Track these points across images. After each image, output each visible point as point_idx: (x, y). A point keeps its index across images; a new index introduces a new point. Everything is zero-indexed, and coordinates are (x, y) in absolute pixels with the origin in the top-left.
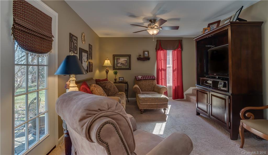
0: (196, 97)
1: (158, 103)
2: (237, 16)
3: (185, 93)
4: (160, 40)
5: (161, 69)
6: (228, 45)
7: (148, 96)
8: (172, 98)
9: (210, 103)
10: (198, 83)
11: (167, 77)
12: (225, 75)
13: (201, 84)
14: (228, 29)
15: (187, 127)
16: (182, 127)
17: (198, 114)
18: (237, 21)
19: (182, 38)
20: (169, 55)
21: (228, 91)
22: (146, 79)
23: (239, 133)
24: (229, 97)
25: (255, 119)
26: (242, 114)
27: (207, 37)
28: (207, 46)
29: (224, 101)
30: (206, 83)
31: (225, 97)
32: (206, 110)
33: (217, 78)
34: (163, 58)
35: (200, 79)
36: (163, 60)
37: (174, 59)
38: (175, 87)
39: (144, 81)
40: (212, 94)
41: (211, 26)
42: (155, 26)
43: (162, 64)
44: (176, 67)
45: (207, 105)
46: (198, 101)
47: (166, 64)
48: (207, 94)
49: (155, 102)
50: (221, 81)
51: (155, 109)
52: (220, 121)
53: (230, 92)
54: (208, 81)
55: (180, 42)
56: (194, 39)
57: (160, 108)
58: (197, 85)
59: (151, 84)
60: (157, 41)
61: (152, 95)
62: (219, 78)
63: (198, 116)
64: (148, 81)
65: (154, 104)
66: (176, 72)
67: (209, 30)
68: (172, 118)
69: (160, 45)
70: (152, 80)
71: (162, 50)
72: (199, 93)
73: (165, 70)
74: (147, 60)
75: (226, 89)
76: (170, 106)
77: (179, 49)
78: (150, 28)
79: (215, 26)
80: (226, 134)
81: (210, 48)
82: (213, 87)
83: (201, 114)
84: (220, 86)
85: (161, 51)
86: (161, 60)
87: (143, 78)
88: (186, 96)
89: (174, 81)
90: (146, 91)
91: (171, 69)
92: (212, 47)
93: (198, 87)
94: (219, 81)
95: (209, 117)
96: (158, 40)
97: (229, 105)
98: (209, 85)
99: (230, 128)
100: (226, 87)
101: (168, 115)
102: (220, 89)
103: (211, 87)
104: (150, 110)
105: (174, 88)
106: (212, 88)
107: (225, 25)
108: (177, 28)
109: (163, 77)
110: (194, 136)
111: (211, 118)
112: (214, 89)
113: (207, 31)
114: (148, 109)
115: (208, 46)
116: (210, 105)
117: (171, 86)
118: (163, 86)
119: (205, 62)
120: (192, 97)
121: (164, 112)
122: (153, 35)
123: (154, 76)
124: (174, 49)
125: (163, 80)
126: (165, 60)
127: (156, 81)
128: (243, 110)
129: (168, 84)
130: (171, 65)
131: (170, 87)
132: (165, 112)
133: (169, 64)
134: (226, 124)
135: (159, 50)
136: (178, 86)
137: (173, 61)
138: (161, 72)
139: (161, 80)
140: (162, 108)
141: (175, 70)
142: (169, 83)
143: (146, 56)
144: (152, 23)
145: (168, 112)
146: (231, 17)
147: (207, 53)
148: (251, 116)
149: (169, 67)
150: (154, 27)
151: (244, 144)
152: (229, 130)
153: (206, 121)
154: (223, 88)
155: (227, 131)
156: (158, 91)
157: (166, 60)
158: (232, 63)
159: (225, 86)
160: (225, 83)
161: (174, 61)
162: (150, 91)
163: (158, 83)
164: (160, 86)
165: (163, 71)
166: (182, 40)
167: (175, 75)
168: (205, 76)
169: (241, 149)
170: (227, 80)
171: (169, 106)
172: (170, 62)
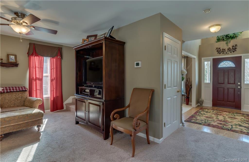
0: (75, 106)
1: (28, 120)
2: (109, 34)
3: (64, 103)
4: (34, 44)
5: (35, 78)
6: (102, 57)
7: (13, 114)
8: (50, 110)
9: (88, 111)
10: (77, 93)
11: (43, 87)
12: (100, 84)
13: (79, 93)
14: (102, 43)
15: (65, 141)
16: (59, 143)
17: (77, 123)
18: (109, 37)
19: (62, 46)
20: (46, 62)
21: (102, 98)
22: (11, 92)
23: (110, 132)
24: (103, 103)
25: (120, 118)
26: (112, 117)
27: (86, 47)
28: (85, 57)
29: (99, 107)
30: (85, 91)
31: (100, 103)
32: (84, 118)
33: (94, 86)
34: (38, 65)
35: (79, 88)
36: (38, 68)
37: (53, 68)
38: (54, 97)
39: (7, 94)
40: (90, 102)
41: (89, 38)
42: (23, 22)
43: (37, 72)
44: (54, 76)
45: (85, 113)
46: (77, 110)
47: (42, 72)
48: (85, 102)
49: (24, 121)
50: (97, 89)
51: (25, 129)
52: (96, 125)
53: (104, 99)
54: (86, 90)
55: (60, 50)
56: (74, 48)
57: (31, 126)
58: (76, 94)
59: (19, 97)
60: (30, 44)
61: (20, 112)
62: (95, 87)
63: (77, 125)
64: (14, 94)
65: (22, 122)
66: (54, 82)
67: (88, 41)
68: (48, 134)
69: (34, 49)
70: (21, 92)
71: (37, 55)
72: (78, 102)
73: (41, 80)
74: (12, 66)
75: (100, 96)
76: (47, 120)
77: (58, 57)
78: (15, 22)
79: (93, 39)
80: (100, 136)
81: (88, 58)
82: (90, 95)
83: (80, 123)
84: (96, 94)
85: (36, 57)
86: (35, 67)
87: (5, 91)
88: (65, 106)
89: (52, 92)
90: (10, 107)
91: (49, 78)
92: (90, 58)
93: (77, 97)
94: (95, 90)
95: (87, 124)
96: (32, 43)
97: (103, 110)
98: (87, 93)
99: (103, 130)
100: (101, 94)
101: (42, 132)
102: (96, 97)
103: (88, 95)
104: (15, 132)
105: (52, 99)
106: (89, 97)
107: (100, 39)
108: (55, 32)
109: (38, 87)
110: (72, 148)
111: (88, 125)
112: (92, 97)
113: (86, 42)
114: (13, 132)
115: (87, 57)
116: (88, 113)
117: (49, 97)
118: (37, 98)
119: (83, 72)
120: (72, 106)
121: (37, 130)
122: (20, 33)
123: (24, 87)
124: (52, 56)
125: (38, 91)
126: (41, 68)
127: (27, 93)
128: (113, 113)
129: (45, 96)
130: (49, 74)
131: (47, 99)
132: (39, 130)
133: (47, 72)
134: (100, 127)
135: (32, 55)
136: (57, 97)
137: (51, 69)
138: (35, 82)
139: (35, 92)
140: (35, 125)
141: (53, 80)
142: (46, 94)
143: (12, 61)
144: (19, 17)
145: (42, 128)
146: (105, 33)
147: (86, 63)
148: (118, 116)
149: (47, 76)
150: (22, 24)
151: (113, 140)
152: (103, 132)
153: (84, 128)
154: (98, 95)
155: (101, 133)
156: (31, 105)
157: (43, 68)
158: (105, 73)
159: (99, 94)
160: (100, 91)
161: (53, 70)
162: (18, 106)
163: (31, 95)
164: (34, 98)
165: (37, 81)
166: (62, 48)
167: (53, 84)
168: (83, 85)
169: (111, 145)
170: (101, 88)
171: (45, 121)
172: (48, 70)
